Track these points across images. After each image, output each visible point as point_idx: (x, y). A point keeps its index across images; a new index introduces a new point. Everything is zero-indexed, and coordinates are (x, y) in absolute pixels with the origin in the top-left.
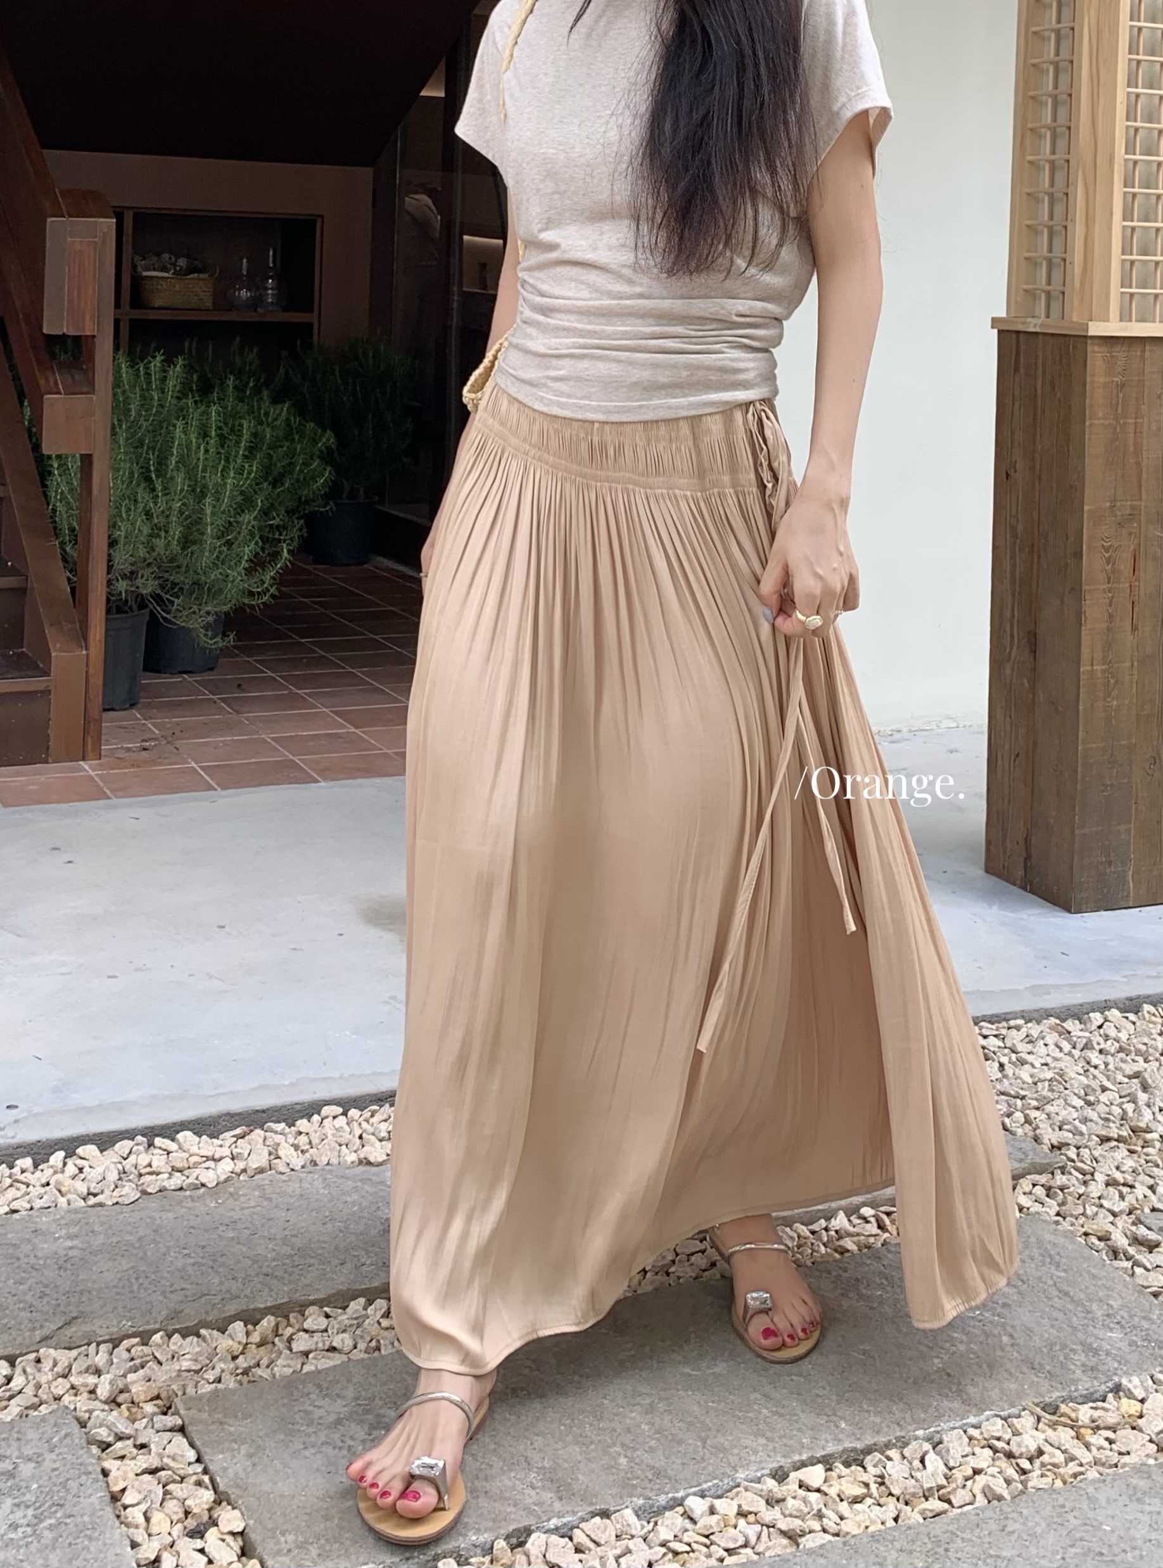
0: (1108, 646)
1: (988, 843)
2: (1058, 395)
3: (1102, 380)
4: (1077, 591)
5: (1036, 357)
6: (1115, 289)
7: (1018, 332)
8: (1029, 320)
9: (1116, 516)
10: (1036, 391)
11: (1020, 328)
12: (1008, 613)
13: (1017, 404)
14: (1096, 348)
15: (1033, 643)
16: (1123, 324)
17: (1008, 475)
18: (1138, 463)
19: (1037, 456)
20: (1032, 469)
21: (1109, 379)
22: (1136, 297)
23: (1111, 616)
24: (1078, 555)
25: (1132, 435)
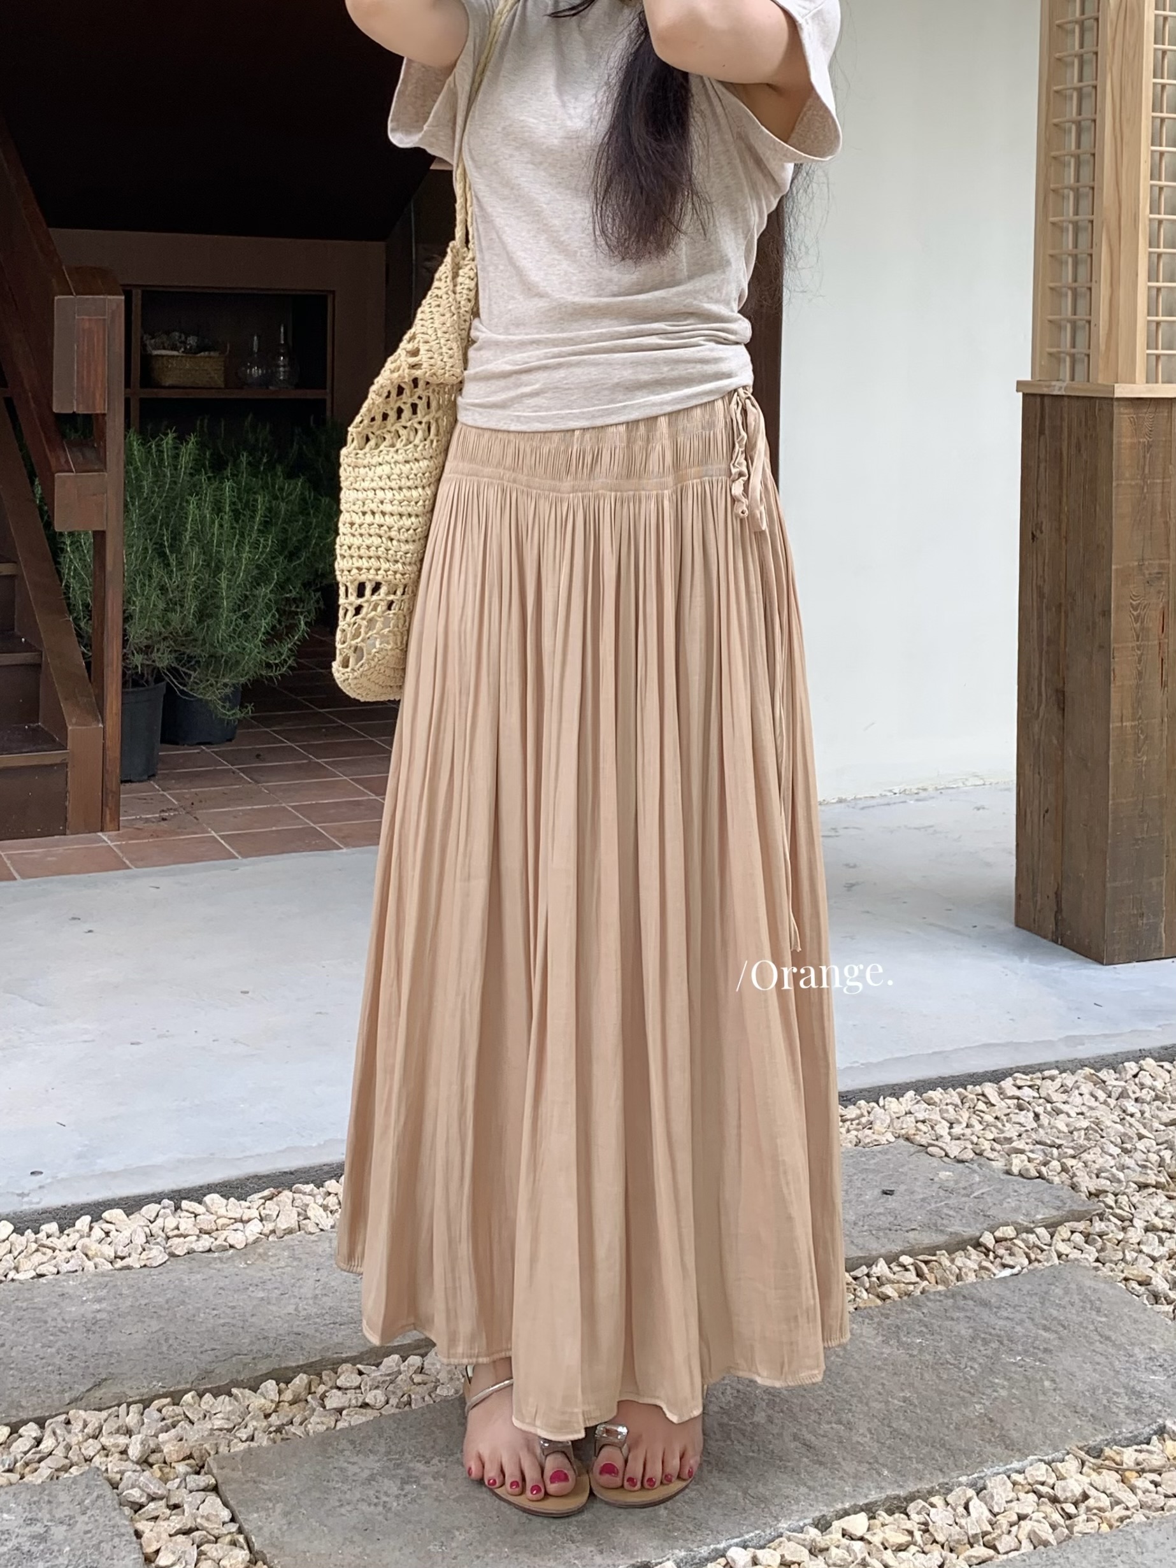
0: (1138, 702)
1: (1019, 897)
2: (1085, 457)
3: (1127, 441)
4: (1105, 648)
5: (1062, 419)
6: (1141, 351)
7: (1042, 396)
8: (1054, 383)
9: (1144, 575)
10: (1061, 454)
11: (1045, 391)
12: (1036, 672)
13: (1042, 465)
14: (1122, 410)
15: (1061, 699)
16: (1150, 385)
17: (1034, 536)
18: (1166, 523)
19: (1064, 517)
20: (1059, 529)
21: (1135, 440)
22: (1162, 359)
23: (1140, 674)
24: (1106, 613)
25: (1160, 495)
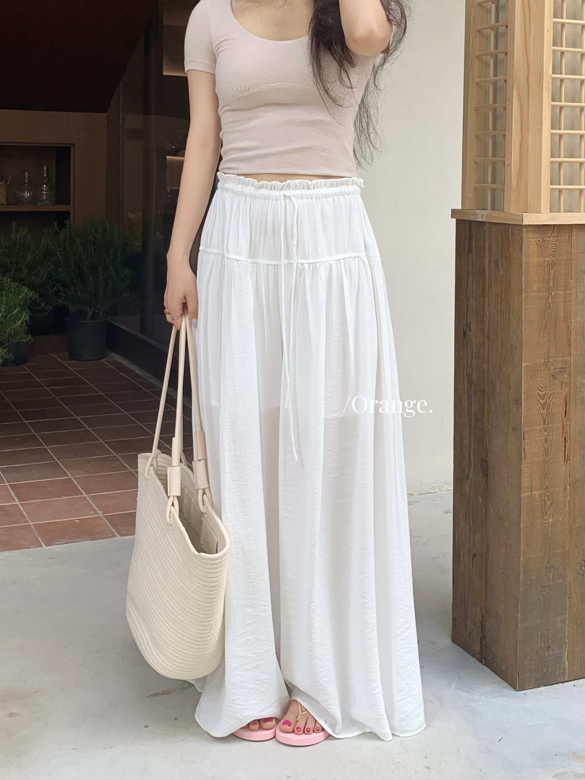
0: (545, 474)
2: (501, 272)
3: (535, 260)
5: (484, 240)
6: (545, 186)
7: (470, 222)
8: (478, 211)
10: (484, 268)
11: (472, 218)
12: (466, 443)
13: (470, 277)
14: (530, 235)
15: (485, 468)
16: (553, 214)
17: (465, 334)
18: (568, 327)
19: (486, 320)
20: (483, 330)
21: (541, 260)
22: (564, 192)
23: (546, 451)
24: (518, 402)
25: (563, 304)
